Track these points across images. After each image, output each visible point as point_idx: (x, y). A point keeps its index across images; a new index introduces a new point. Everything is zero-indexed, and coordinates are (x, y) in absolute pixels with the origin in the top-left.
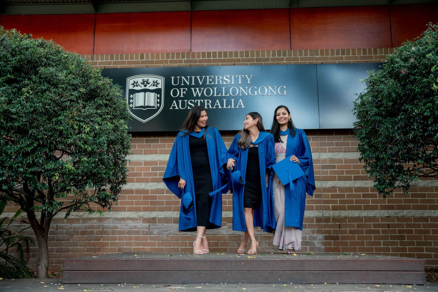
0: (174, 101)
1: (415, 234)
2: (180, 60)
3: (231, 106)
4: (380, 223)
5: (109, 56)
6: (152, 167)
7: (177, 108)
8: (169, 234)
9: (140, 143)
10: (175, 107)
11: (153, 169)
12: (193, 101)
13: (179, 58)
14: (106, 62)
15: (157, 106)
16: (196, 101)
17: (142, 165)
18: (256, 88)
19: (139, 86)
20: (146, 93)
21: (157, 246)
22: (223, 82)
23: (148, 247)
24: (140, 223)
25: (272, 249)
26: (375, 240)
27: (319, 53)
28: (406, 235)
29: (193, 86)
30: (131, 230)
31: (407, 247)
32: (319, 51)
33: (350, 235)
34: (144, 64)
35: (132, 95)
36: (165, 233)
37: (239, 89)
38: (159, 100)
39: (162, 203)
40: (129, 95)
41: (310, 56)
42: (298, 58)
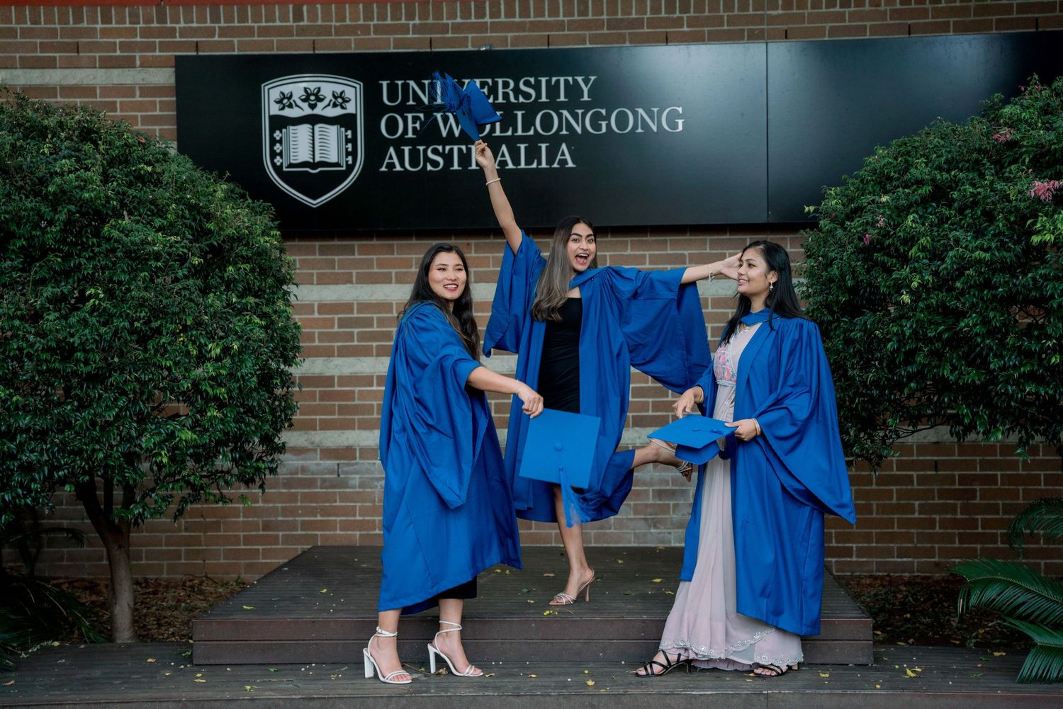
0: (392, 150)
1: (1002, 484)
2: (402, 25)
3: (539, 163)
4: (915, 458)
5: (208, 9)
6: (339, 319)
7: (398, 168)
9: (306, 255)
10: (391, 166)
11: (342, 323)
12: (440, 148)
13: (400, 19)
14: (200, 28)
15: (347, 162)
16: (448, 148)
17: (313, 313)
18: (603, 111)
19: (297, 106)
20: (317, 127)
21: (360, 515)
22: (517, 98)
23: (339, 519)
24: (316, 459)
25: (643, 523)
26: (901, 500)
27: (780, 3)
28: (978, 488)
29: (440, 108)
30: (294, 476)
31: (979, 517)
34: (306, 36)
35: (278, 132)
37: (560, 116)
38: (350, 146)
39: (369, 409)
40: (272, 132)
41: (753, 10)
42: (722, 17)
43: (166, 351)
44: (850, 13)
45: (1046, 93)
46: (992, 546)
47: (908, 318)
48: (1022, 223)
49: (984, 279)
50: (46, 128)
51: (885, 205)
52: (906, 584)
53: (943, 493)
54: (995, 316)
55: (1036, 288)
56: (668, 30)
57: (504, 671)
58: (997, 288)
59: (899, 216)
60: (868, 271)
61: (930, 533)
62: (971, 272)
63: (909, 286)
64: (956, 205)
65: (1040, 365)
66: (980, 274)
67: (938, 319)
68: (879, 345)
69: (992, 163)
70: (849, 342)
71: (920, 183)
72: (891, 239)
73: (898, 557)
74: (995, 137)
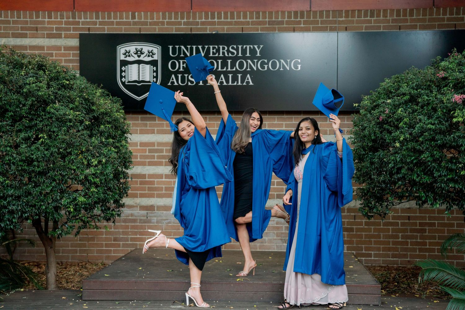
0: (173, 76)
1: (438, 227)
2: (179, 22)
3: (238, 83)
4: (400, 214)
5: (94, 13)
6: (149, 149)
7: (176, 84)
8: (169, 223)
9: (135, 121)
10: (173, 83)
11: (150, 151)
13: (178, 19)
14: (90, 21)
15: (153, 81)
17: (137, 146)
18: (266, 61)
19: (132, 56)
20: (141, 65)
23: (147, 237)
24: (137, 210)
25: (280, 241)
26: (393, 233)
27: (344, 15)
28: (427, 228)
30: (128, 218)
31: (427, 241)
32: (344, 12)
33: (366, 227)
34: (136, 25)
36: (165, 222)
37: (247, 62)
38: (155, 74)
39: (161, 189)
40: (121, 67)
41: (332, 18)
42: (318, 21)
43: (73, 162)
44: (374, 20)
45: (460, 56)
46: (433, 254)
47: (398, 154)
48: (449, 113)
49: (432, 137)
50: (23, 64)
51: (389, 104)
52: (396, 270)
53: (412, 231)
54: (437, 153)
55: (454, 141)
56: (295, 26)
57: (219, 305)
58: (438, 141)
59: (395, 109)
60: (381, 132)
61: (406, 248)
62: (426, 134)
63: (399, 139)
64: (420, 104)
65: (456, 175)
66: (430, 135)
67: (412, 154)
68: (385, 165)
69: (436, 86)
70: (372, 163)
71: (404, 94)
72: (391, 119)
73: (392, 258)
74: (438, 75)
